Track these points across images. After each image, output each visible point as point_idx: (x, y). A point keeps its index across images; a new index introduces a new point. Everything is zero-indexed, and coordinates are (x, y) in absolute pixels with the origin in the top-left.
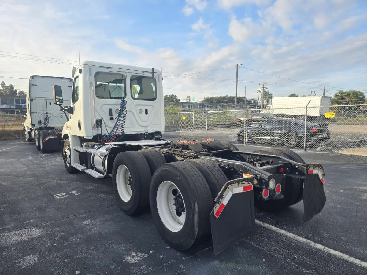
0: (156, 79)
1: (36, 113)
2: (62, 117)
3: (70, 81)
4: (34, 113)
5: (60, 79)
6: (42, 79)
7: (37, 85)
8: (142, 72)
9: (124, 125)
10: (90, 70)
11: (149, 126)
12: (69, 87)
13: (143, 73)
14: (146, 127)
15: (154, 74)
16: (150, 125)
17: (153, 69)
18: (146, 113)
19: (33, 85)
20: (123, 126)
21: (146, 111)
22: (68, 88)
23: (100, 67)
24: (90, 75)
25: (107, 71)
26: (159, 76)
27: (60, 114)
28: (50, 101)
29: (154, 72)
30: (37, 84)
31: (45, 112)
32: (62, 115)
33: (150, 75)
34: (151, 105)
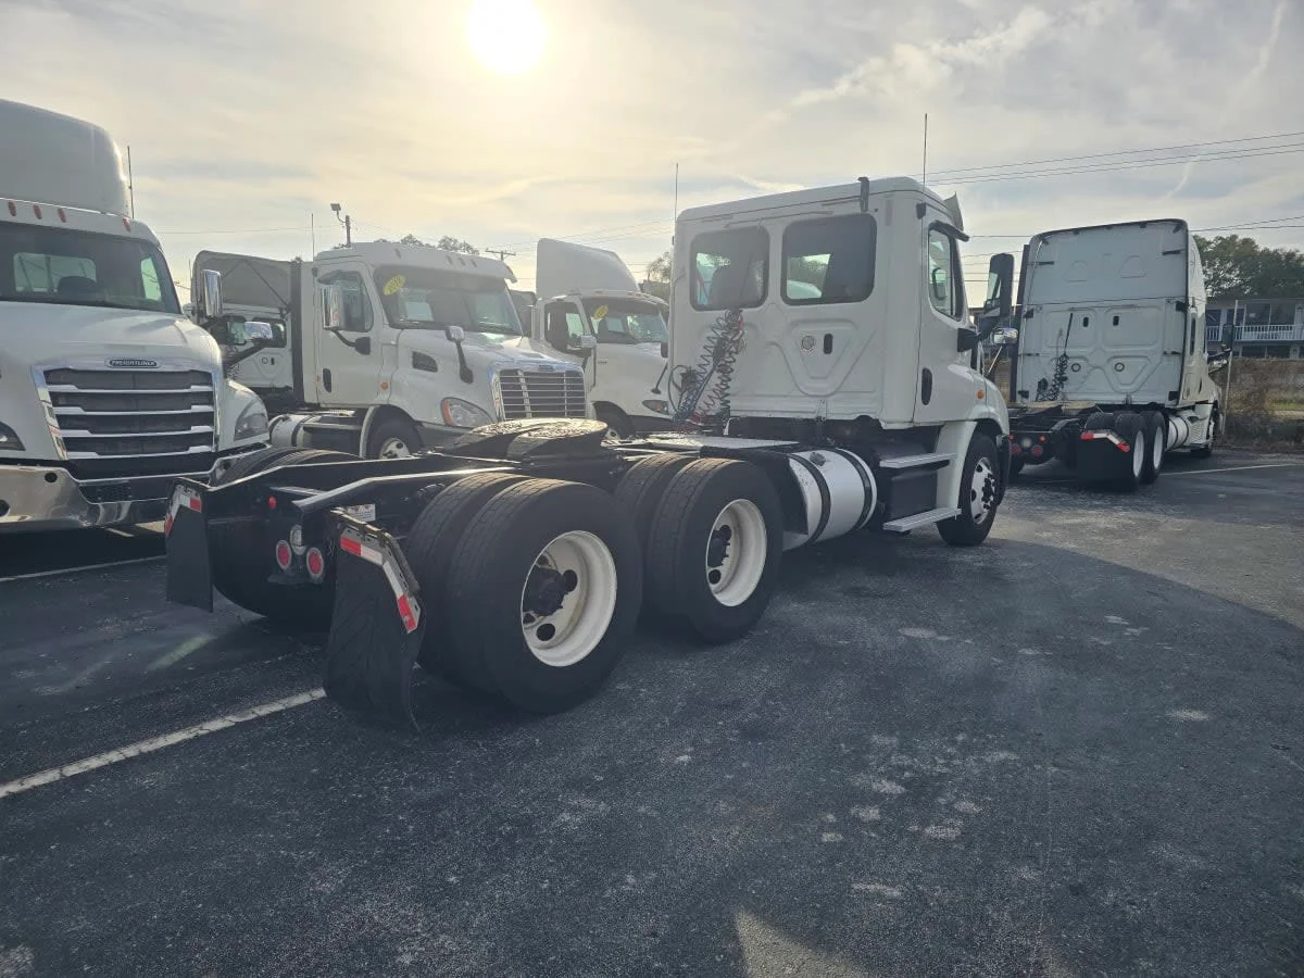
0: (879, 218)
1: (1038, 355)
2: (1119, 367)
3: (1176, 231)
4: (1029, 355)
5: (1138, 228)
6: (1073, 238)
7: (1052, 263)
8: (823, 202)
11: (834, 393)
12: (1165, 254)
13: (826, 209)
14: (824, 398)
15: (871, 199)
16: (837, 391)
17: (864, 181)
18: (828, 348)
19: (1042, 264)
21: (828, 340)
22: (1166, 257)
26: (889, 205)
27: (1115, 357)
28: (1086, 314)
29: (870, 192)
30: (1055, 259)
31: (1061, 352)
32: (1119, 360)
33: (855, 208)
34: (847, 320)
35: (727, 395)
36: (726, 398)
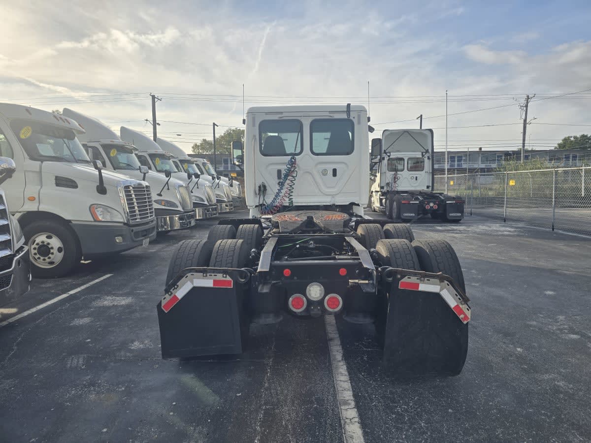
0: (355, 121)
8: (330, 112)
9: (292, 192)
10: (254, 119)
11: (338, 194)
13: (331, 115)
14: (333, 196)
15: (351, 113)
16: (340, 193)
17: (349, 105)
20: (291, 194)
23: (267, 113)
24: (254, 125)
25: (276, 117)
26: (359, 117)
29: (351, 110)
33: (345, 116)
34: (343, 163)
35: (291, 196)
36: (291, 197)
